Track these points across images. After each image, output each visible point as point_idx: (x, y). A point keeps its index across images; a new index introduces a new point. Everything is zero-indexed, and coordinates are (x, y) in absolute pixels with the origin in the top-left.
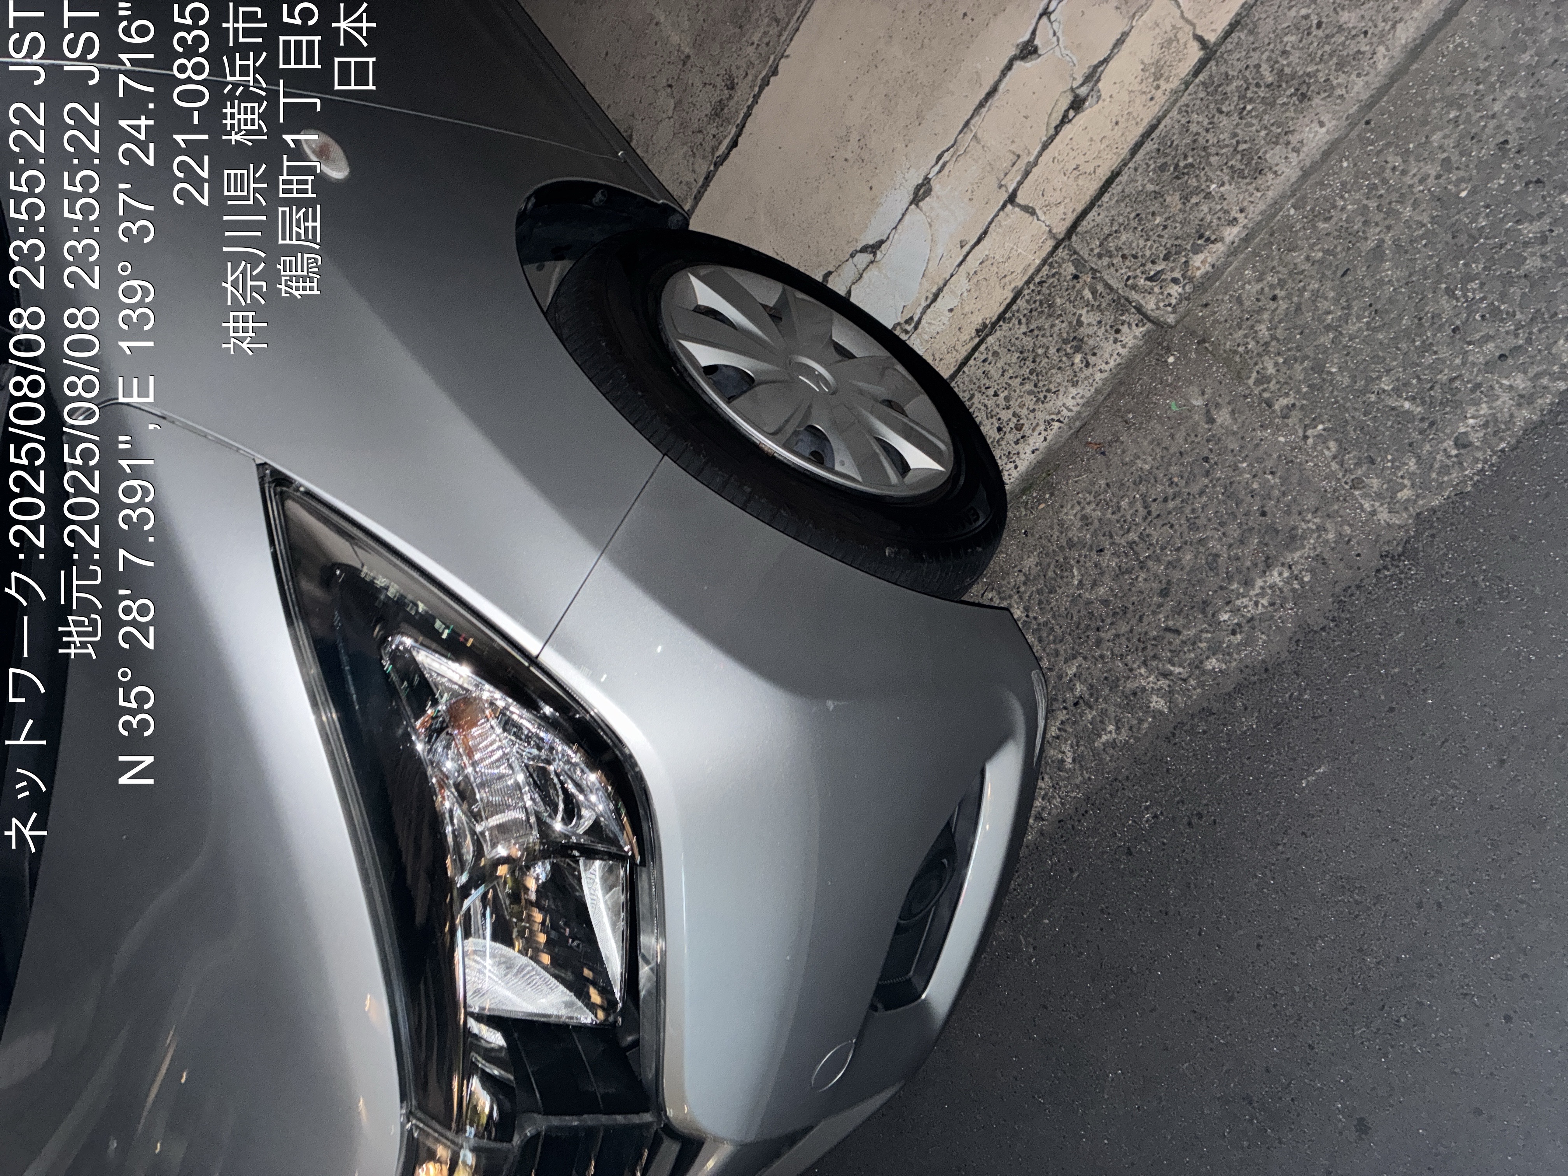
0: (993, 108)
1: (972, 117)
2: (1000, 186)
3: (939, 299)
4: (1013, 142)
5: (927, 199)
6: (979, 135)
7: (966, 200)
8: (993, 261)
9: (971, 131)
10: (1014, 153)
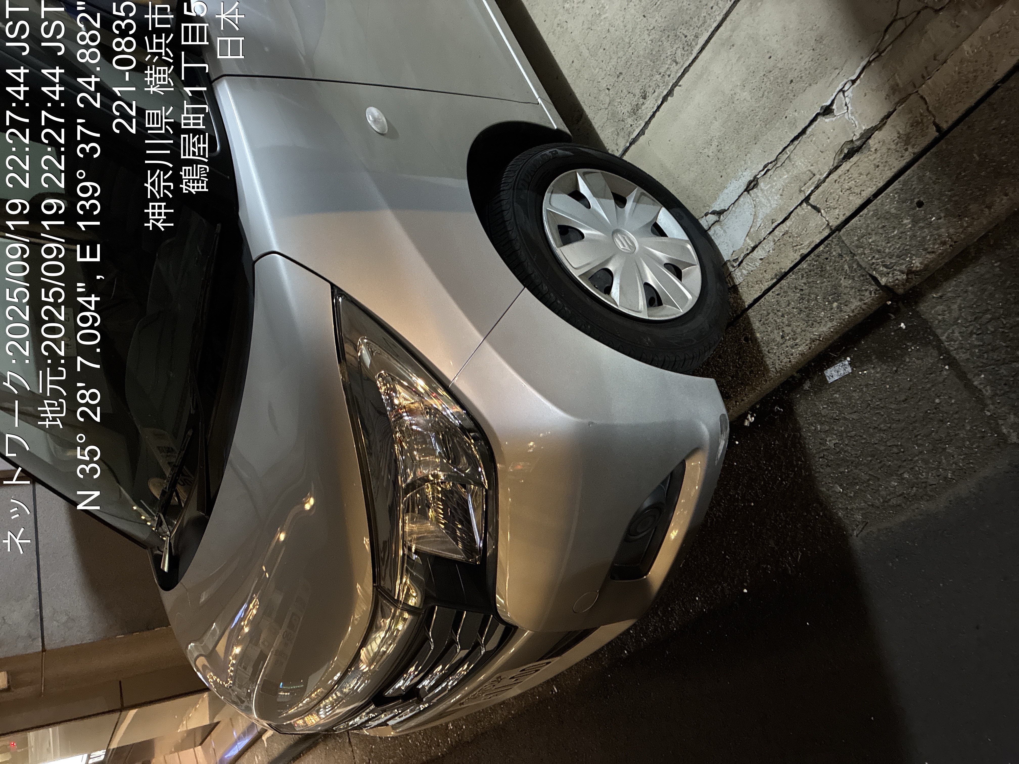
0: (802, 142)
1: (789, 145)
2: (801, 191)
3: (755, 252)
4: (812, 165)
5: (755, 190)
6: (792, 157)
7: (779, 196)
8: (790, 234)
9: (787, 154)
10: (812, 172)
